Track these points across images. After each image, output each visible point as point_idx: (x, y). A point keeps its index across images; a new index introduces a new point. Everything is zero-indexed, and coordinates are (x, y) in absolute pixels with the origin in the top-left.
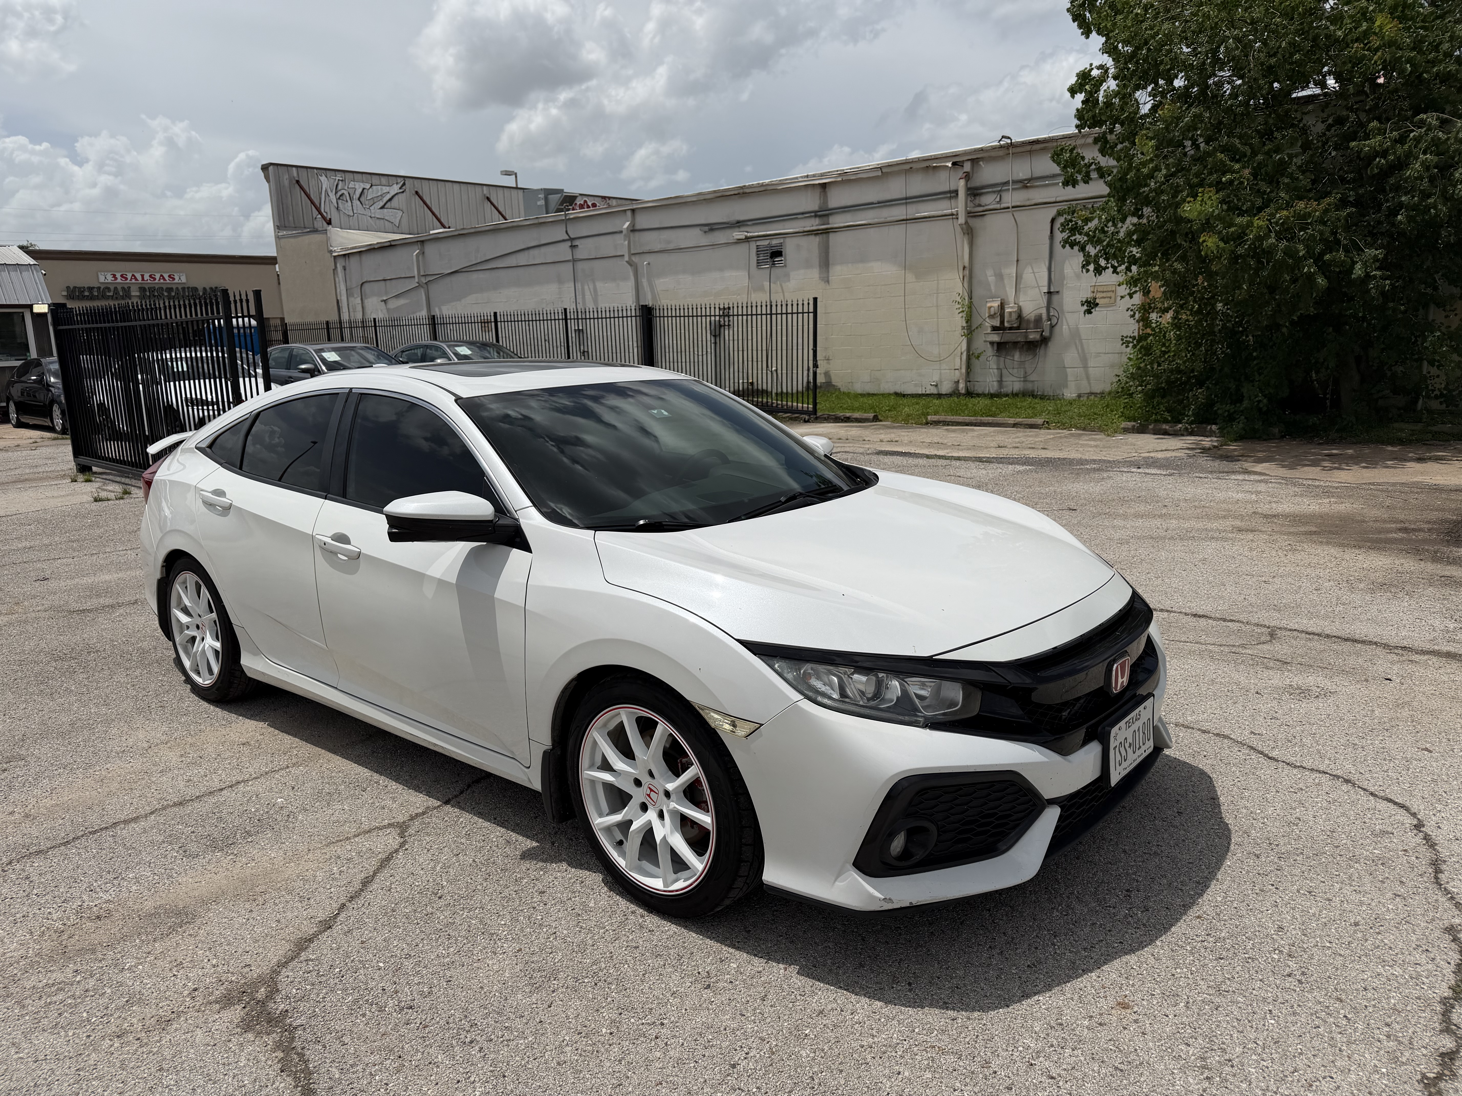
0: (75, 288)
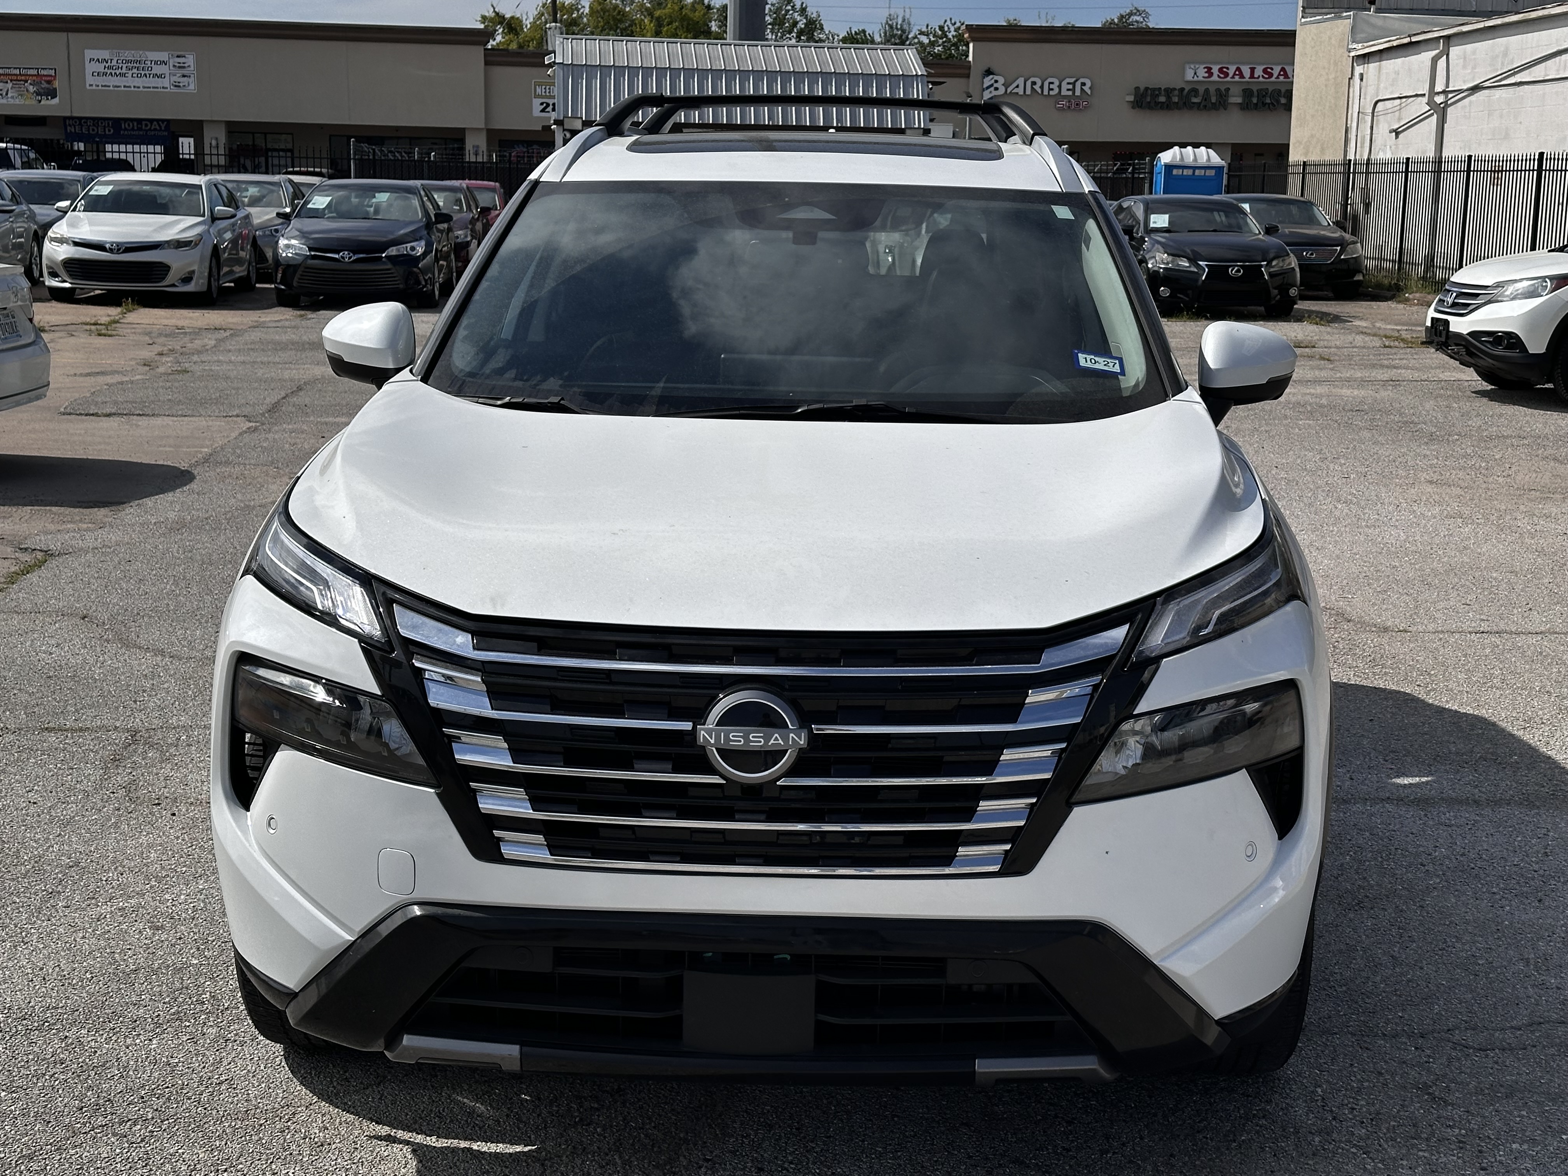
0: (1147, 89)
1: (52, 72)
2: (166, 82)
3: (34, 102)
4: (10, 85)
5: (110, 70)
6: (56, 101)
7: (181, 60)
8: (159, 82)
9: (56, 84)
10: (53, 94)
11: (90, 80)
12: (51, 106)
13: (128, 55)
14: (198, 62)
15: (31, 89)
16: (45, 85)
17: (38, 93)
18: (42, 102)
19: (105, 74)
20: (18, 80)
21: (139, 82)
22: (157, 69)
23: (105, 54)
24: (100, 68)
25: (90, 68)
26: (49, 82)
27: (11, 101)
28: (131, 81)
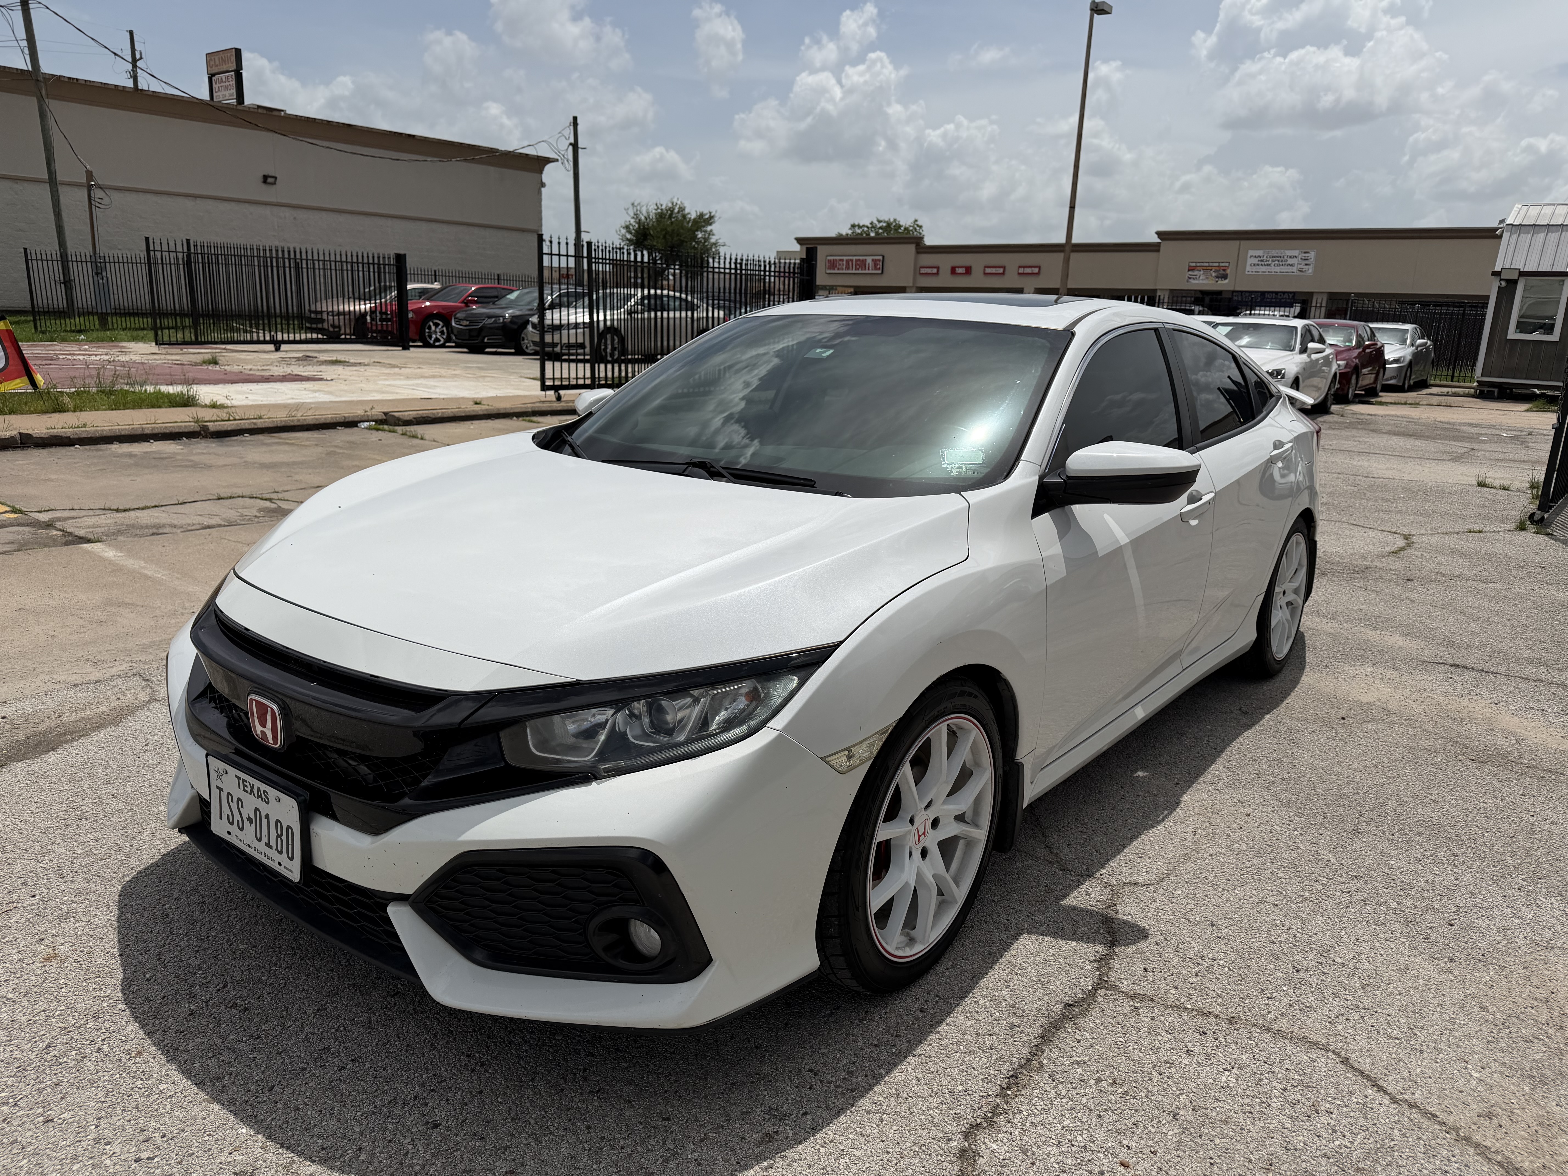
1: (1227, 264)
2: (1294, 269)
3: (1213, 282)
4: (1202, 272)
5: (1262, 262)
6: (1227, 281)
7: (1306, 255)
8: (1290, 269)
9: (1228, 271)
10: (1225, 277)
11: (1248, 268)
12: (1223, 285)
13: (1274, 253)
14: (1317, 257)
15: (1214, 274)
16: (1222, 272)
17: (1217, 277)
18: (1220, 282)
19: (1258, 265)
20: (1207, 269)
21: (1278, 269)
22: (1290, 261)
23: (1259, 253)
24: (1256, 261)
25: (1250, 261)
26: (1224, 270)
27: (1201, 282)
28: (1275, 269)
